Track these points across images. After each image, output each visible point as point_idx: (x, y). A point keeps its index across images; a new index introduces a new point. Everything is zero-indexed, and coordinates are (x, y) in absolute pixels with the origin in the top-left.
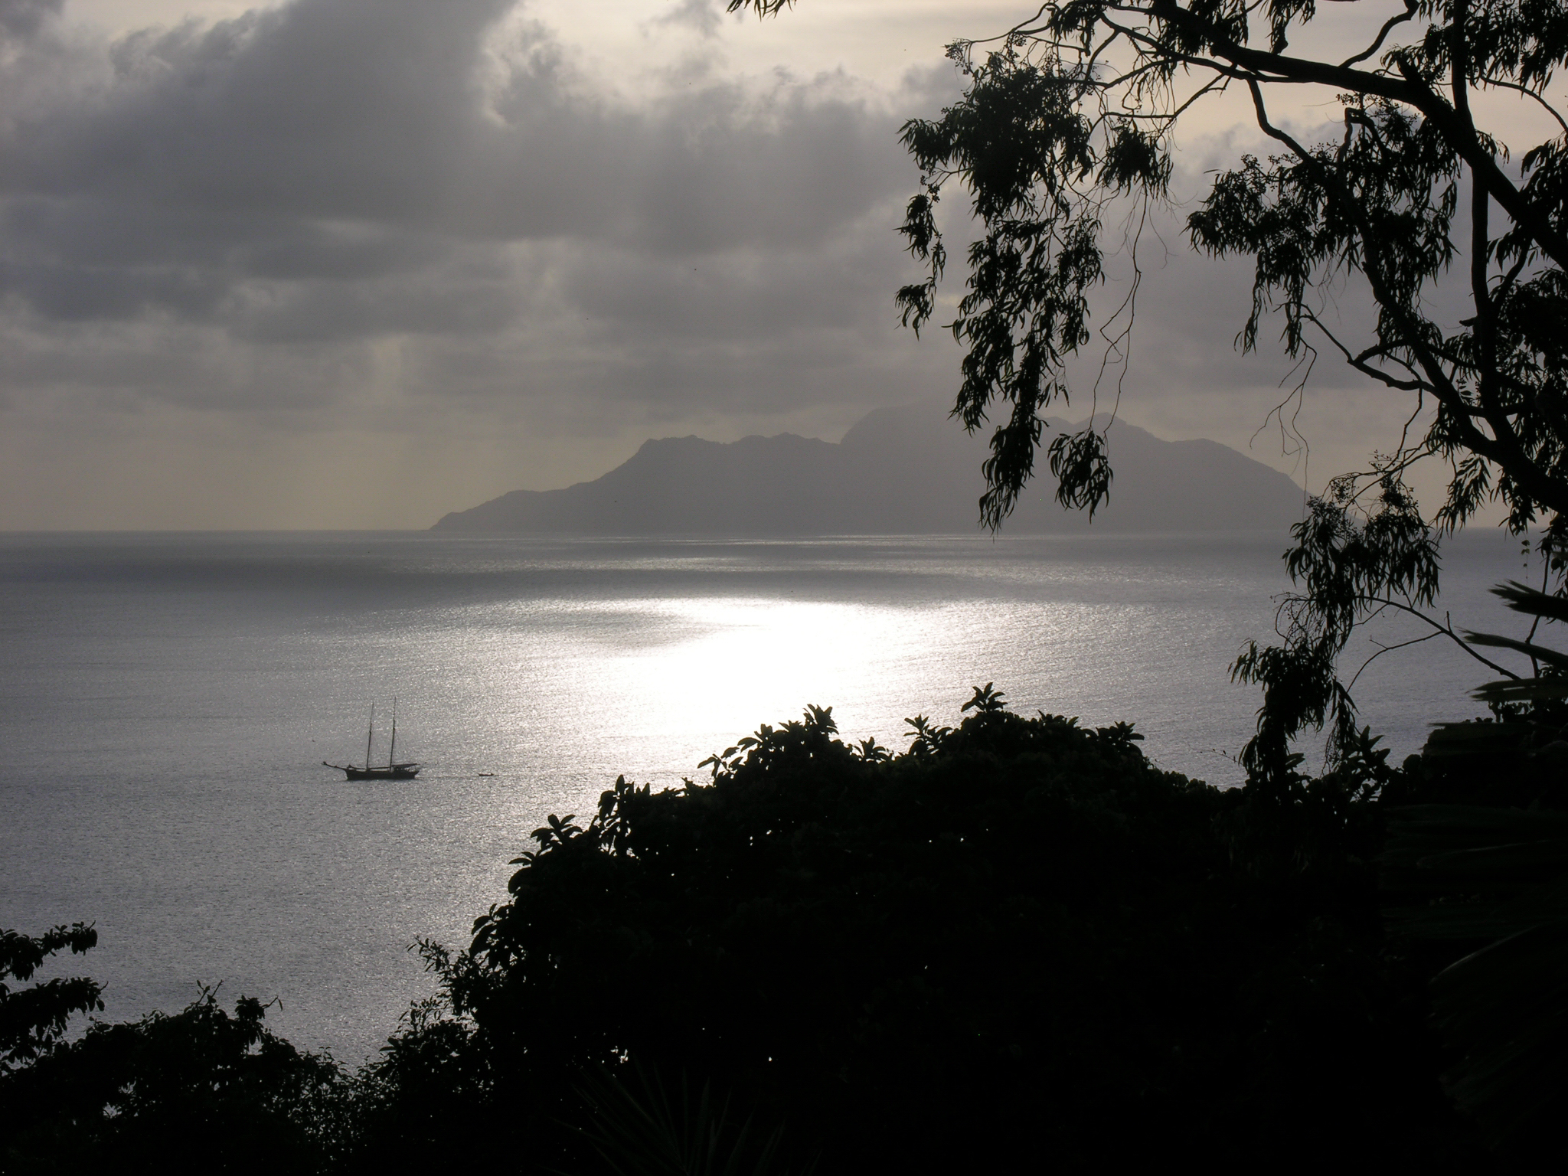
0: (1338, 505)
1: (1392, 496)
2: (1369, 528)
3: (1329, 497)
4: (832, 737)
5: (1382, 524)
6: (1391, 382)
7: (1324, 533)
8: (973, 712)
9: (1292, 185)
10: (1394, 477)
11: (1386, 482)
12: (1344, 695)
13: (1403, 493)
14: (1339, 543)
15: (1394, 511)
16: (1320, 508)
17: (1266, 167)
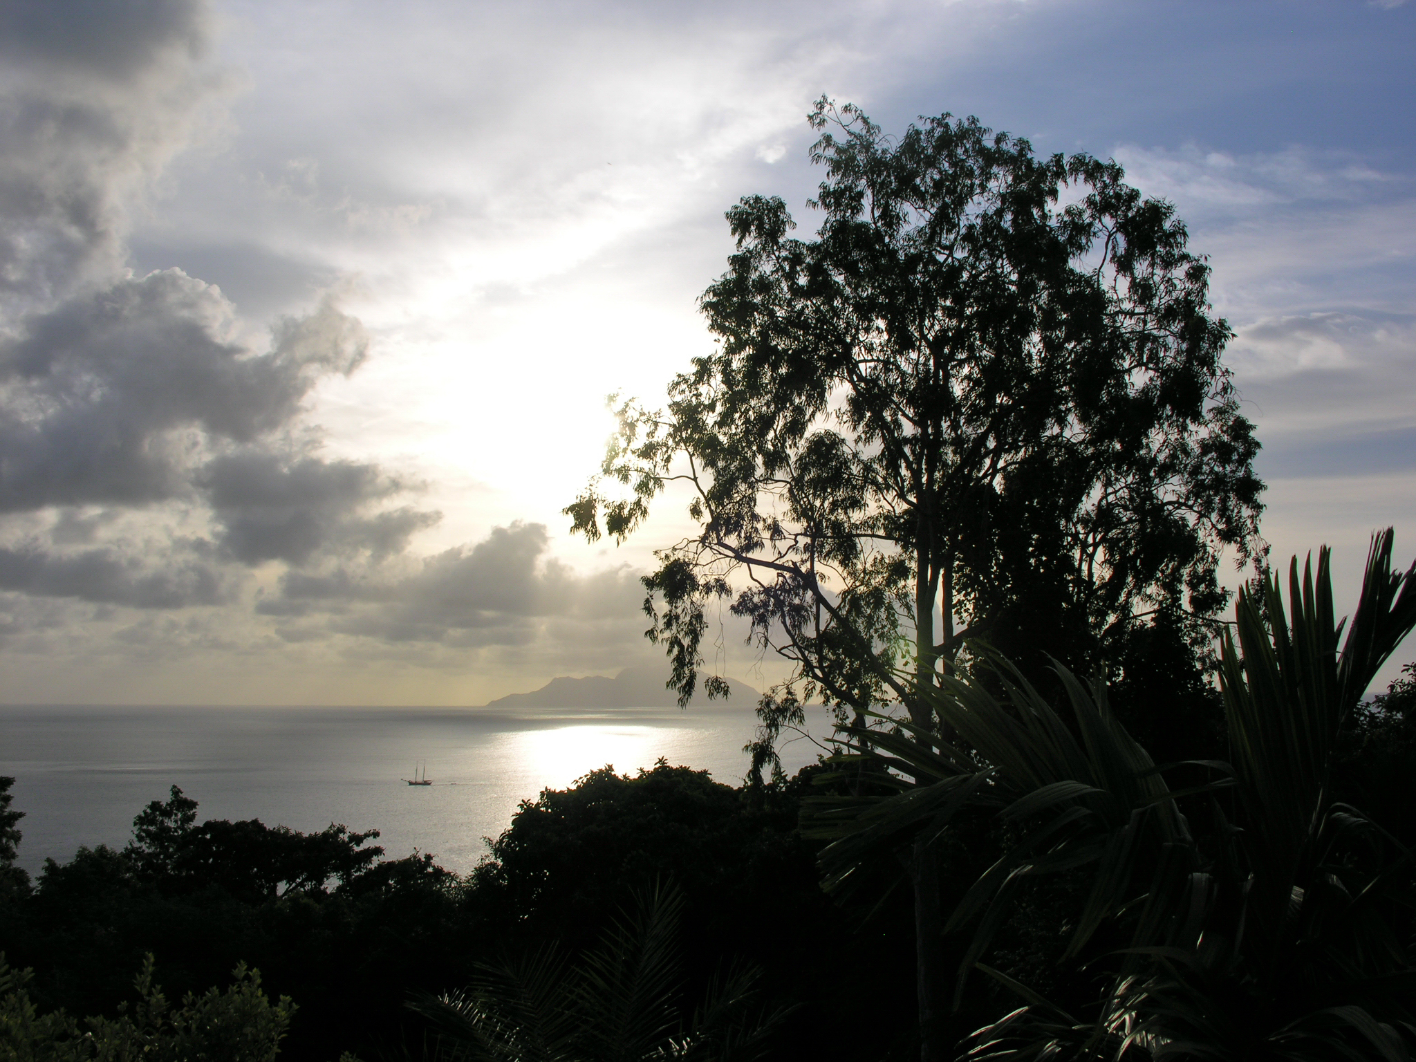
0: (772, 695)
1: (789, 693)
2: (782, 702)
3: (769, 693)
4: (613, 773)
5: (786, 700)
6: (789, 658)
7: (768, 704)
8: (658, 765)
9: (763, 595)
10: (790, 686)
11: (787, 688)
12: (776, 756)
13: (792, 691)
14: (773, 707)
15: (790, 696)
16: (767, 697)
17: (754, 590)
